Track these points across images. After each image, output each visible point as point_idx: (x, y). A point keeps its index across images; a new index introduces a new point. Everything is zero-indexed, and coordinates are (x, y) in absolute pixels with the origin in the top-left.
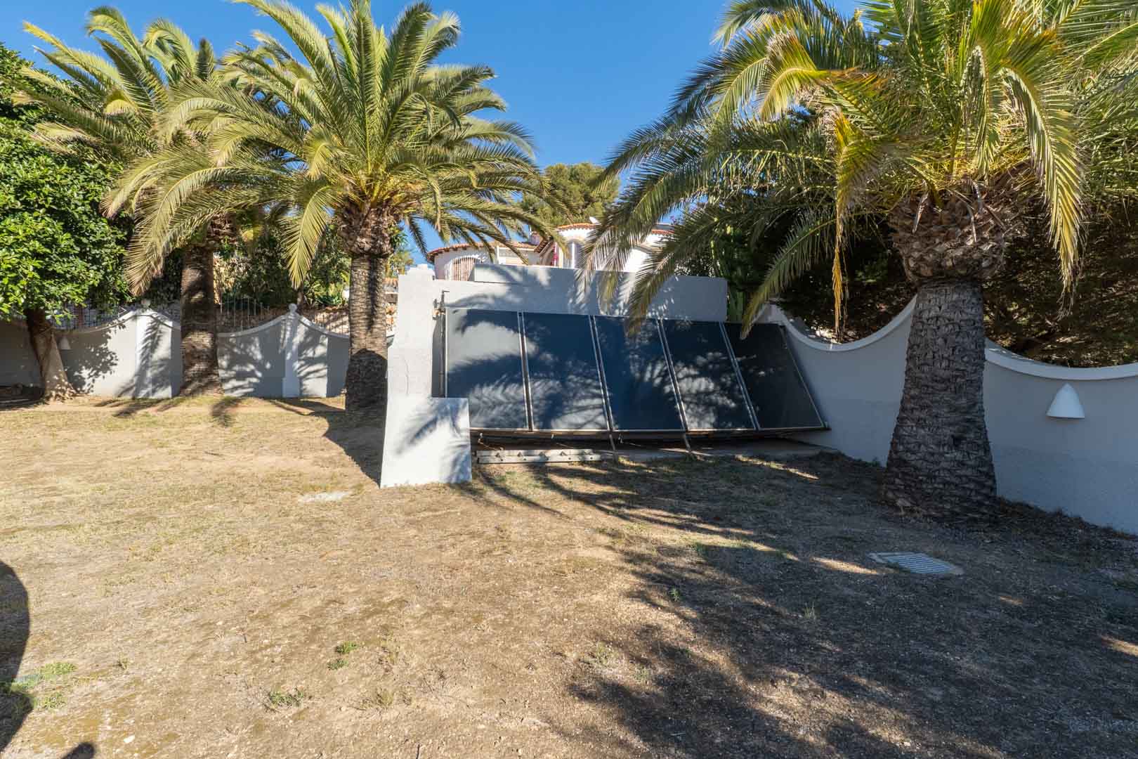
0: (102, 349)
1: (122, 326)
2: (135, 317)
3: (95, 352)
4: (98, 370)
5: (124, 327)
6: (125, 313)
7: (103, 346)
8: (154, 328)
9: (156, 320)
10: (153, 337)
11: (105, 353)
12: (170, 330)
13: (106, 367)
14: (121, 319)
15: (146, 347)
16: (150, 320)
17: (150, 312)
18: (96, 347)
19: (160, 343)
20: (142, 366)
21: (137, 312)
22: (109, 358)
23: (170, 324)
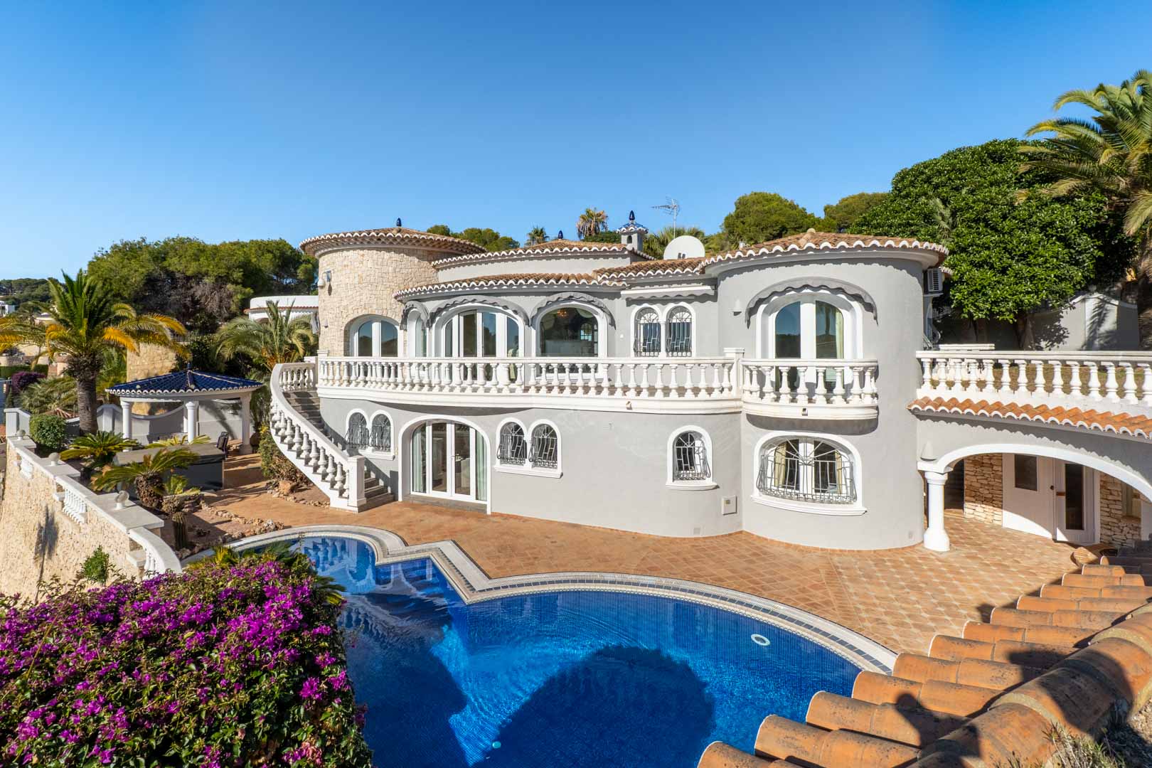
0: (1056, 326)
1: (1072, 307)
2: (1084, 300)
3: (1051, 328)
4: (1053, 342)
5: (1074, 308)
6: (1075, 298)
7: (1057, 324)
8: (1100, 307)
9: (1102, 301)
10: (1099, 314)
11: (1060, 328)
12: (1116, 308)
13: (1060, 339)
14: (1071, 303)
15: (1093, 323)
16: (1097, 301)
17: (1097, 295)
18: (1052, 325)
19: (1106, 318)
20: (1089, 337)
21: (1086, 296)
22: (1062, 332)
23: (1117, 303)
